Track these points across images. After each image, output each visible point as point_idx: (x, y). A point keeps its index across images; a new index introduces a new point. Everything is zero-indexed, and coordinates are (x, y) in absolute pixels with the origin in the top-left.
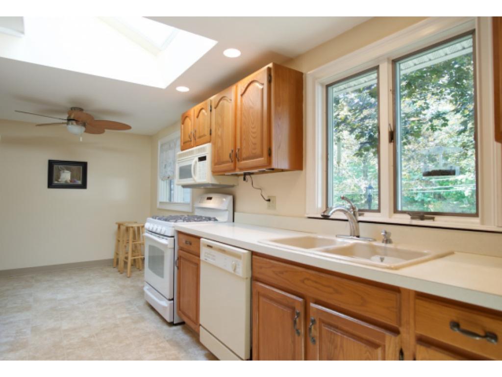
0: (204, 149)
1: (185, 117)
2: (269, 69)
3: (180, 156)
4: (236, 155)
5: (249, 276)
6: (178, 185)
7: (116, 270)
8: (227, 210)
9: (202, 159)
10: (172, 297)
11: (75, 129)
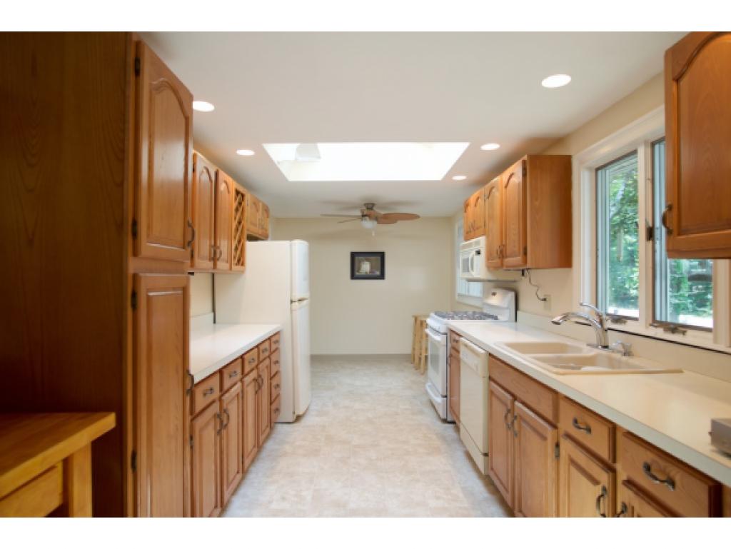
0: (478, 243)
1: (467, 205)
2: (524, 162)
3: (464, 247)
4: (501, 252)
5: (487, 376)
6: (462, 279)
7: (412, 365)
8: (507, 308)
9: (478, 253)
10: (445, 394)
11: (368, 224)
